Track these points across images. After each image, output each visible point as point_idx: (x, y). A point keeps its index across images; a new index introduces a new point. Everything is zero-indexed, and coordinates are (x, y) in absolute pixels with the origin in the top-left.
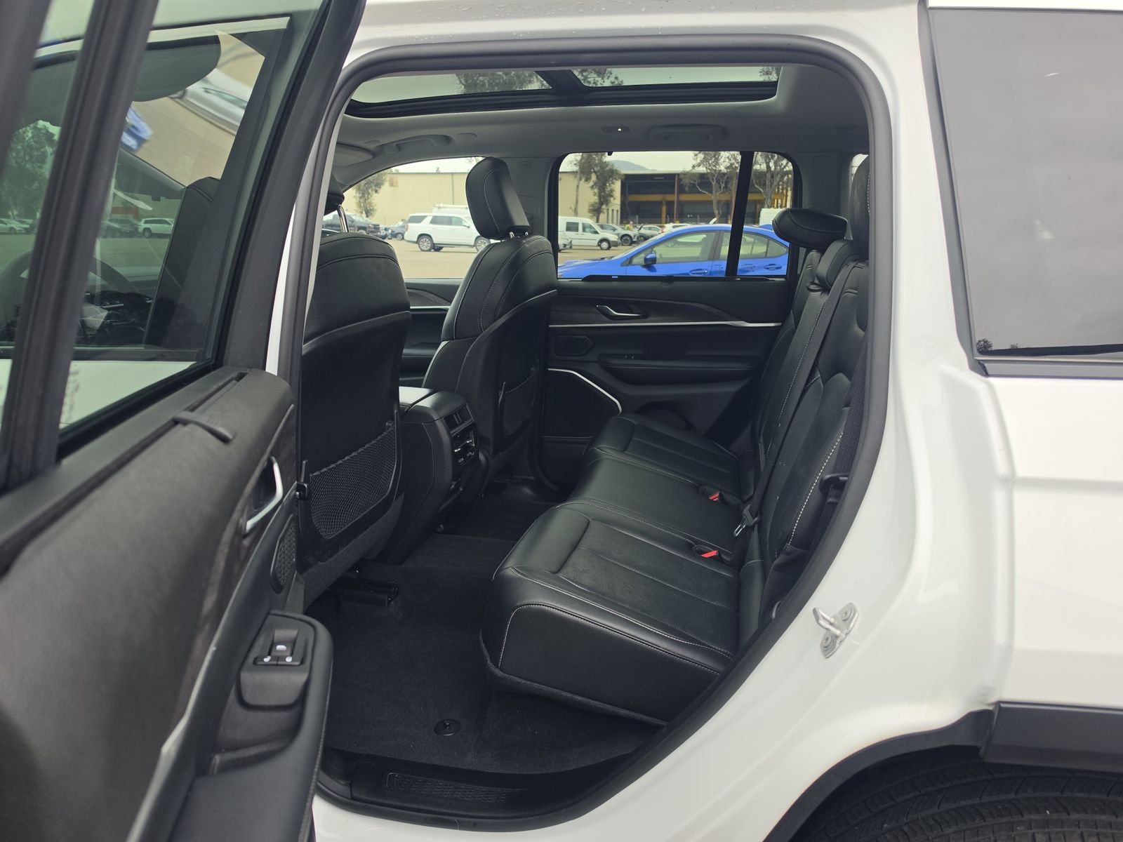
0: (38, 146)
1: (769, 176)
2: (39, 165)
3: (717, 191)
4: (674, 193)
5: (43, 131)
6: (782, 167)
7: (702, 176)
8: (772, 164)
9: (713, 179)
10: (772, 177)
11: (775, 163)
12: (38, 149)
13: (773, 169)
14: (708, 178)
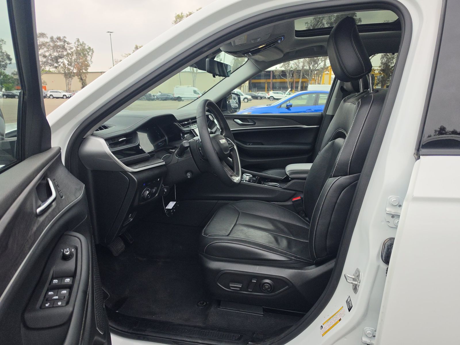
0: (3, 60)
1: (310, 71)
2: (4, 68)
3: (289, 78)
4: (270, 79)
5: (5, 54)
6: (316, 67)
7: (283, 71)
8: (311, 67)
9: (287, 73)
10: (311, 72)
11: (313, 66)
12: (3, 62)
13: (312, 68)
14: (285, 72)
